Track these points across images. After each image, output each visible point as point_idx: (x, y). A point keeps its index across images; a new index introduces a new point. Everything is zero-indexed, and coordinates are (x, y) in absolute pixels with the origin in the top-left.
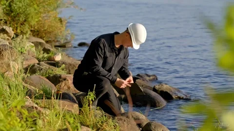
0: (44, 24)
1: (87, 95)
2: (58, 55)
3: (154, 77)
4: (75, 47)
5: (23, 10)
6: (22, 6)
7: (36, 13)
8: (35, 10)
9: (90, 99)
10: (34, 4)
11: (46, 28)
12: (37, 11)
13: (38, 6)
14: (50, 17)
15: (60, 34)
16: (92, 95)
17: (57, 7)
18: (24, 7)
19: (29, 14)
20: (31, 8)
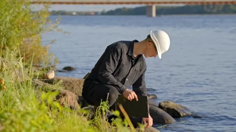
0: (26, 48)
1: (100, 105)
2: (52, 72)
3: (153, 97)
4: (60, 71)
5: (4, 33)
6: (4, 29)
7: (18, 37)
8: (17, 33)
9: (103, 110)
10: (15, 28)
11: (28, 53)
12: (18, 35)
13: (19, 30)
14: (32, 40)
15: (43, 59)
16: (105, 105)
17: (40, 30)
18: (5, 30)
19: (10, 38)
20: (12, 32)
